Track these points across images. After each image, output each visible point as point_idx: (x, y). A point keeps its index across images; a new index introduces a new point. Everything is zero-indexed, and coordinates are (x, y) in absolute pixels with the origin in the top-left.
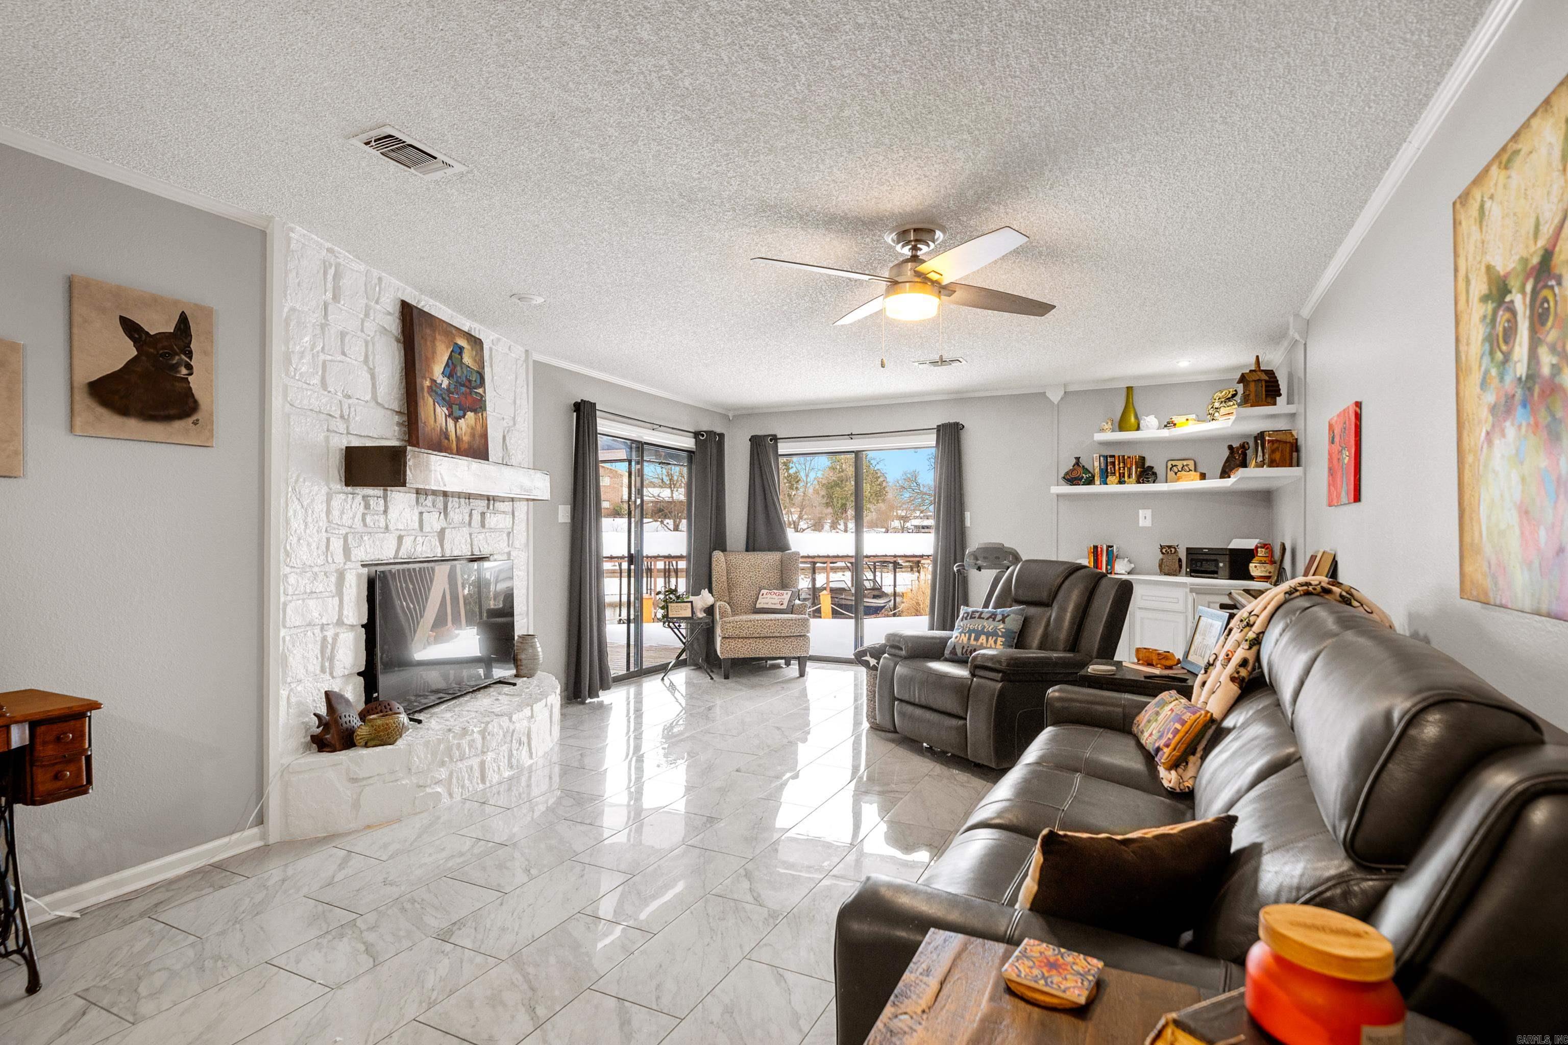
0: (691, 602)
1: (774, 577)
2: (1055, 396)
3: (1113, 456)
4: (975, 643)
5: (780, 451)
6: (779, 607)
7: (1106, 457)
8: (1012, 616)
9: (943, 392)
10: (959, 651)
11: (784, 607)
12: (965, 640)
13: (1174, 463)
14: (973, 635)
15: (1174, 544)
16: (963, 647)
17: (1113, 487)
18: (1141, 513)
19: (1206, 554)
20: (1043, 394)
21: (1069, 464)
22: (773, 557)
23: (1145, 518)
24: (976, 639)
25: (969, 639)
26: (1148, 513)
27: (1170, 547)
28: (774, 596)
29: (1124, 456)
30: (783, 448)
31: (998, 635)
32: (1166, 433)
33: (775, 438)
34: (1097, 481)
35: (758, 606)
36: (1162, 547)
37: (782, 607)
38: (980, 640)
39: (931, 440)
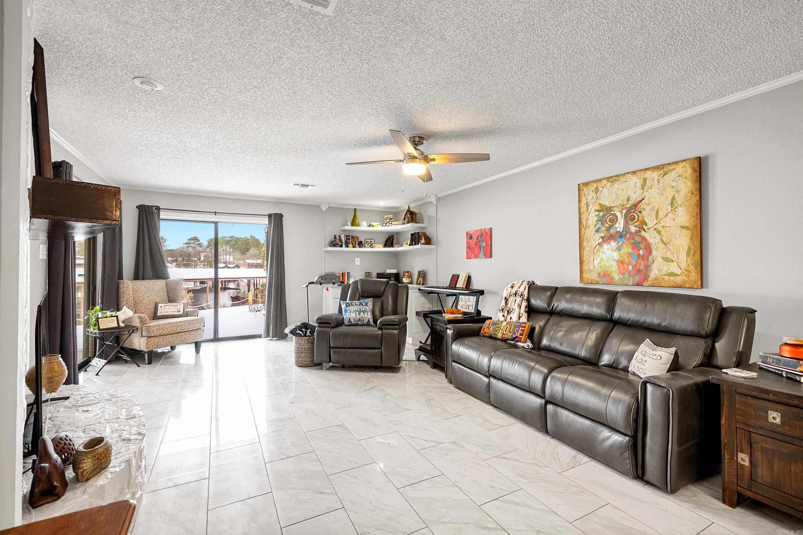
0: (117, 316)
1: (164, 295)
2: (324, 208)
3: (349, 236)
4: (359, 316)
5: (161, 217)
6: (177, 313)
7: (347, 236)
8: (369, 303)
9: (272, 198)
10: (352, 321)
11: (181, 313)
12: (354, 316)
13: (368, 240)
14: (357, 313)
15: (370, 272)
16: (354, 319)
17: (351, 249)
18: (357, 259)
19: (386, 275)
20: (319, 206)
21: (332, 238)
22: (161, 283)
23: (358, 262)
24: (359, 314)
25: (356, 314)
26: (359, 259)
27: (369, 273)
28: (171, 307)
29: (353, 236)
30: (163, 215)
31: (368, 312)
32: (370, 229)
33: (158, 208)
34: (344, 246)
35: (159, 314)
36: (366, 273)
37: (179, 313)
38: (361, 315)
39: (266, 221)
